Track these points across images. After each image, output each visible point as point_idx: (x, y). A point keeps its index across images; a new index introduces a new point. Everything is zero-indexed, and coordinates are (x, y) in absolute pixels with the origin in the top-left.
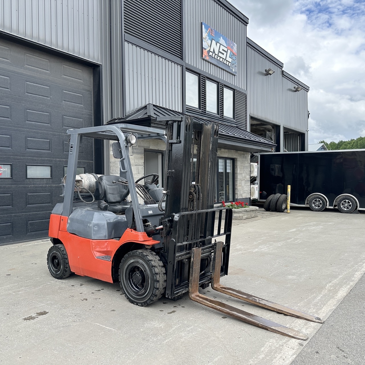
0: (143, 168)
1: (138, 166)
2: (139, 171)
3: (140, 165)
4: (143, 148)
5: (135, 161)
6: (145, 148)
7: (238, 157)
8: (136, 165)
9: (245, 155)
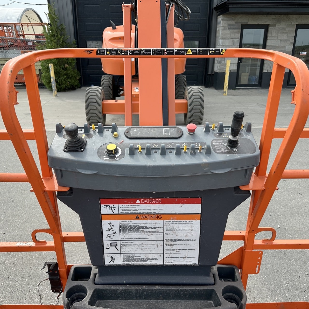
0: (238, 41)
1: (233, 39)
2: (235, 43)
3: (236, 38)
4: (241, 24)
5: (230, 35)
6: (243, 23)
8: (231, 39)
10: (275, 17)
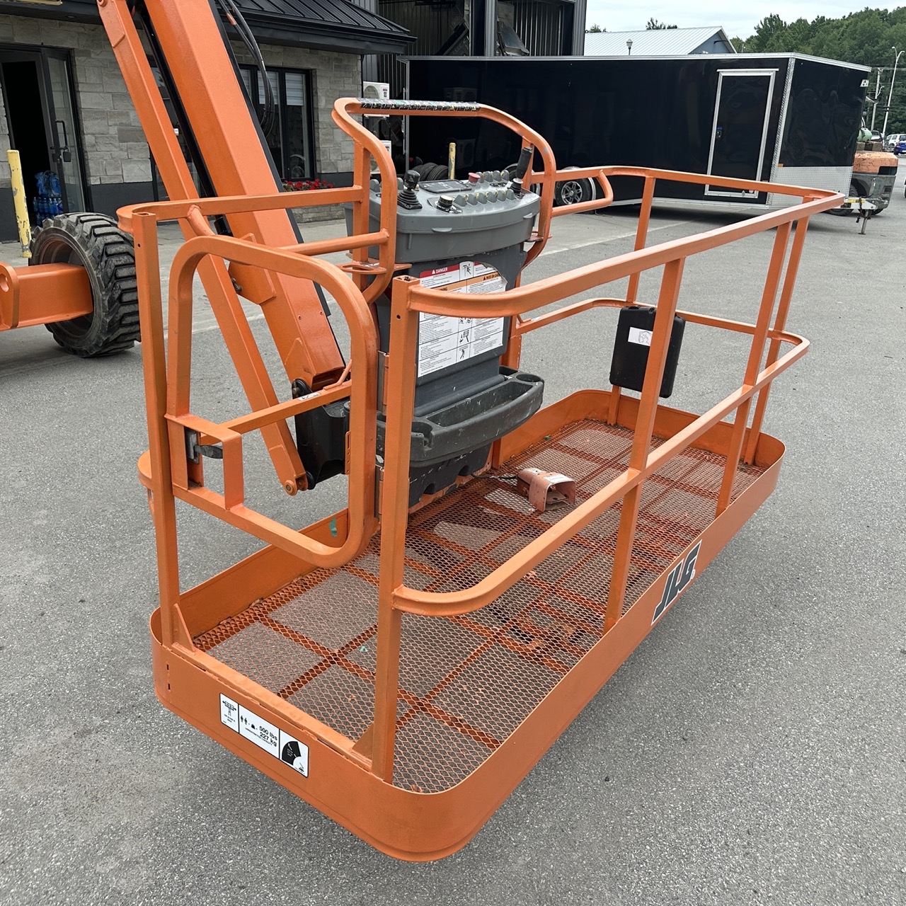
6: (1, 40)
7: (320, 67)
9: (345, 63)
10: (82, 30)
